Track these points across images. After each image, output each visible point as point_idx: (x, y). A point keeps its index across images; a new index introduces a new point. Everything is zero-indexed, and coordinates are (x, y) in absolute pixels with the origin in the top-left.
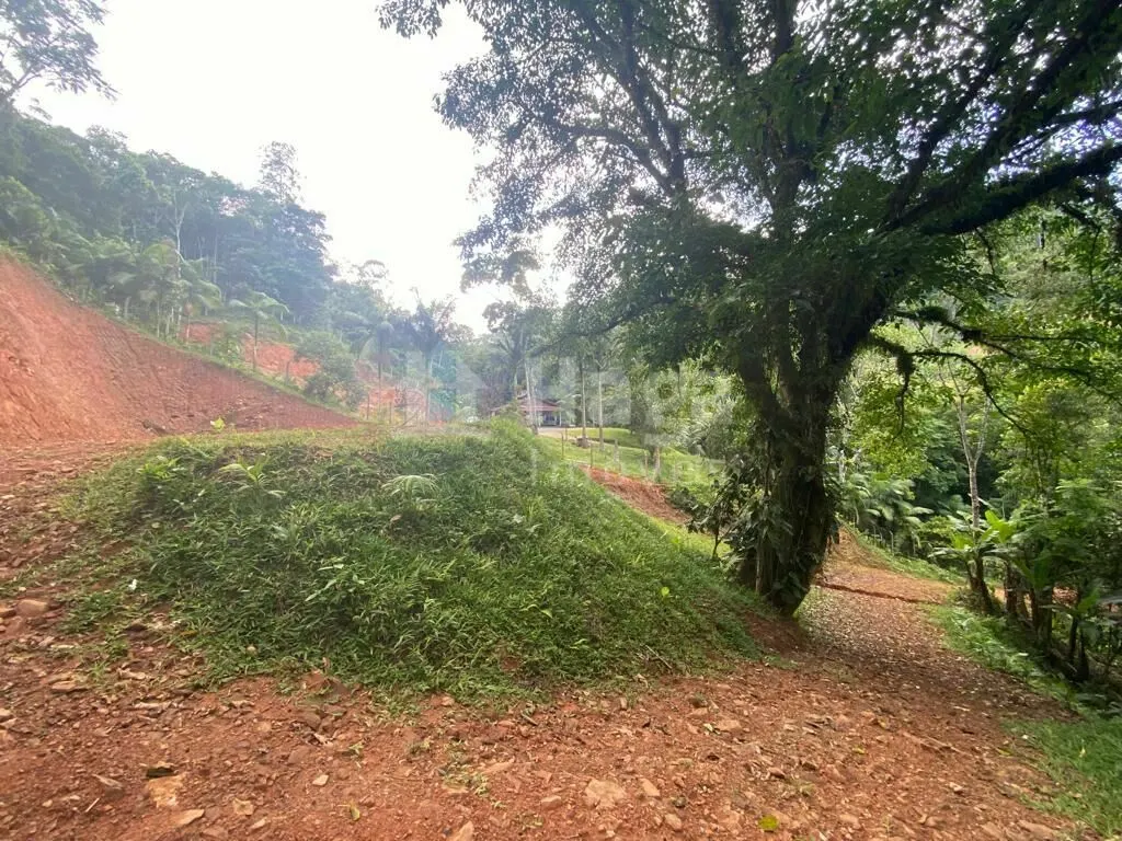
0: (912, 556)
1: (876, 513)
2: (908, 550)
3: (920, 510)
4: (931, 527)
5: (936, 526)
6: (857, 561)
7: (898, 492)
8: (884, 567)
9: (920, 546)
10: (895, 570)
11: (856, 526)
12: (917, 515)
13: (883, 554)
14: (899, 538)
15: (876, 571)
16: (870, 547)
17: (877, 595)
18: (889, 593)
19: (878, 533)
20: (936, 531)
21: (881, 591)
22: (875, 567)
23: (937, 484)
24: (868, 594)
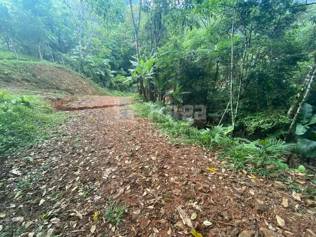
0: (113, 89)
1: (98, 73)
2: (111, 87)
3: (113, 72)
4: (117, 79)
5: (118, 78)
6: (94, 94)
7: (105, 64)
8: (105, 94)
9: (115, 85)
10: (109, 95)
11: (92, 79)
12: (112, 74)
13: (104, 90)
14: (108, 84)
15: (102, 96)
16: (99, 88)
17: (105, 106)
18: (110, 104)
19: (100, 82)
20: (118, 80)
21: (106, 104)
22: (102, 95)
23: (116, 64)
24: (100, 107)
